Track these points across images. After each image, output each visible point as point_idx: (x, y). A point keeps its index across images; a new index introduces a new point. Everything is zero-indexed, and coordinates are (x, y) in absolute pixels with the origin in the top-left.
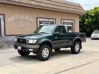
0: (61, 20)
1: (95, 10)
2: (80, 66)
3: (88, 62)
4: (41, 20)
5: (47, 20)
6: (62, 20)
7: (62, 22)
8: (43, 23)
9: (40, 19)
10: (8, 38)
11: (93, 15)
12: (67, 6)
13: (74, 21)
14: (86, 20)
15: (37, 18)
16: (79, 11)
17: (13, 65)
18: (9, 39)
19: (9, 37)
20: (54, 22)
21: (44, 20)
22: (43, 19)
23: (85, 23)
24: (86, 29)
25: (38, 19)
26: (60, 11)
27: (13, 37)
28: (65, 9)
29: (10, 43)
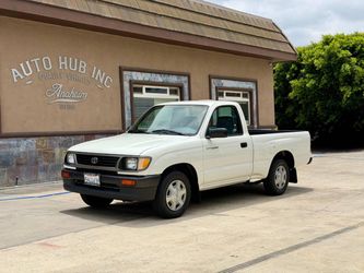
0: (210, 78)
1: (327, 47)
2: (315, 241)
3: (340, 226)
4: (135, 78)
5: (160, 79)
6: (213, 80)
7: (214, 86)
8: (144, 87)
9: (134, 73)
10: (10, 146)
11: (318, 63)
12: (229, 26)
13: (256, 82)
14: (294, 83)
15: (121, 70)
16: (272, 46)
17: (45, 244)
18: (15, 151)
19: (13, 142)
20: (186, 86)
21: (147, 79)
22: (144, 74)
23: (291, 95)
24: (295, 116)
25: (125, 73)
26: (206, 44)
27: (30, 140)
28: (224, 36)
29: (18, 164)
